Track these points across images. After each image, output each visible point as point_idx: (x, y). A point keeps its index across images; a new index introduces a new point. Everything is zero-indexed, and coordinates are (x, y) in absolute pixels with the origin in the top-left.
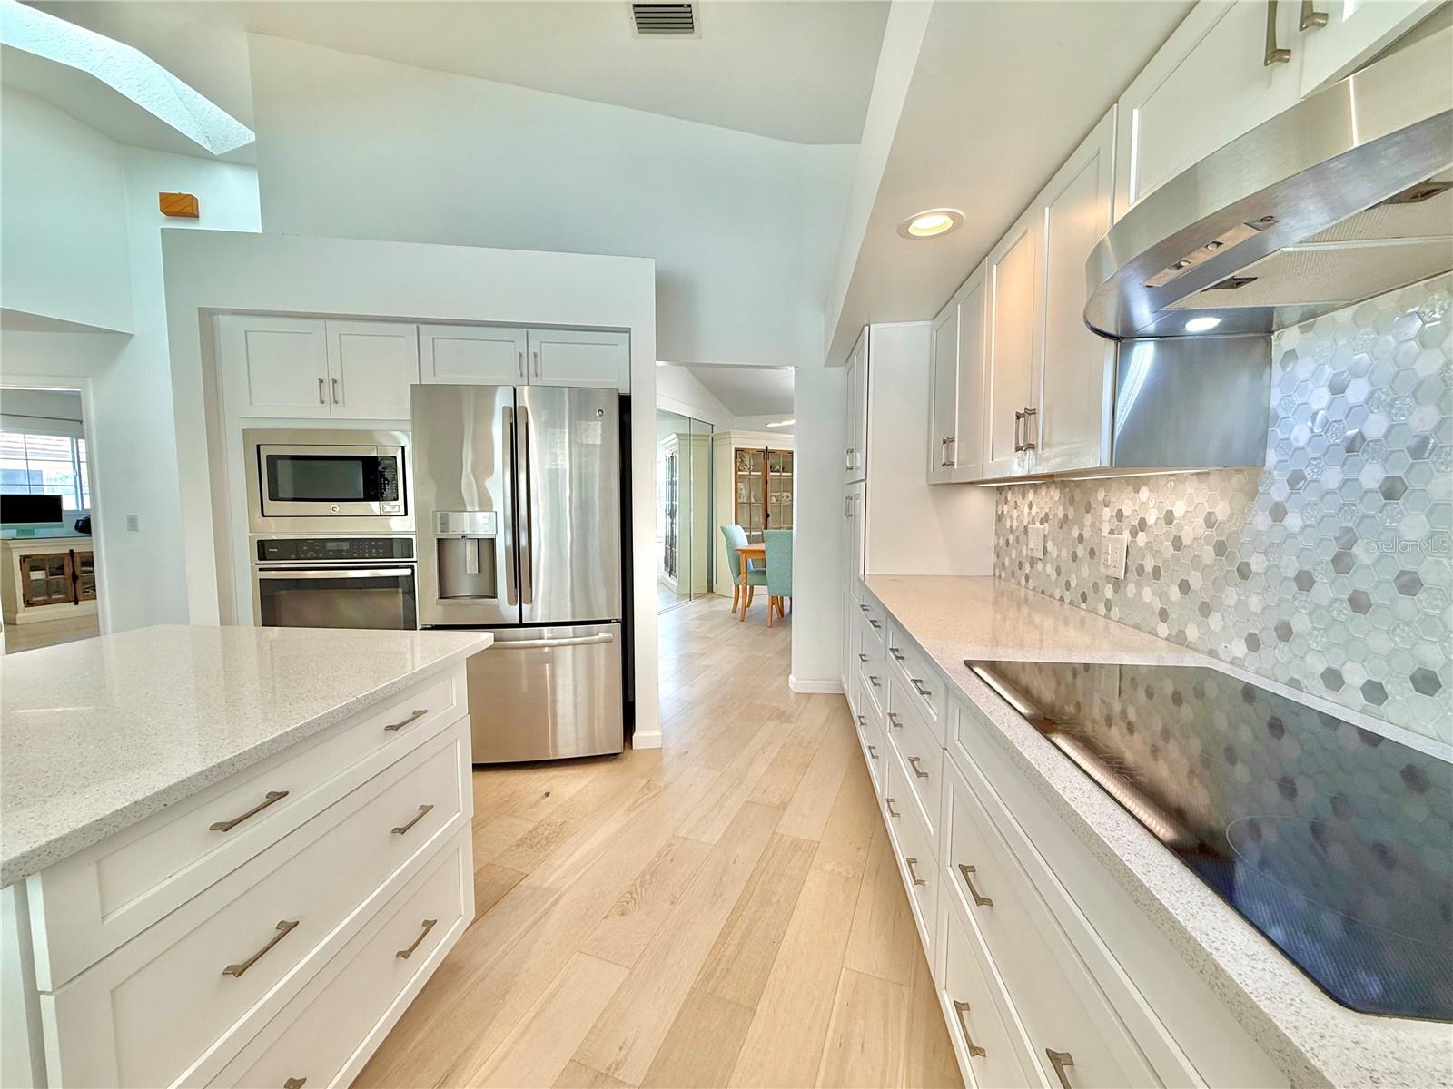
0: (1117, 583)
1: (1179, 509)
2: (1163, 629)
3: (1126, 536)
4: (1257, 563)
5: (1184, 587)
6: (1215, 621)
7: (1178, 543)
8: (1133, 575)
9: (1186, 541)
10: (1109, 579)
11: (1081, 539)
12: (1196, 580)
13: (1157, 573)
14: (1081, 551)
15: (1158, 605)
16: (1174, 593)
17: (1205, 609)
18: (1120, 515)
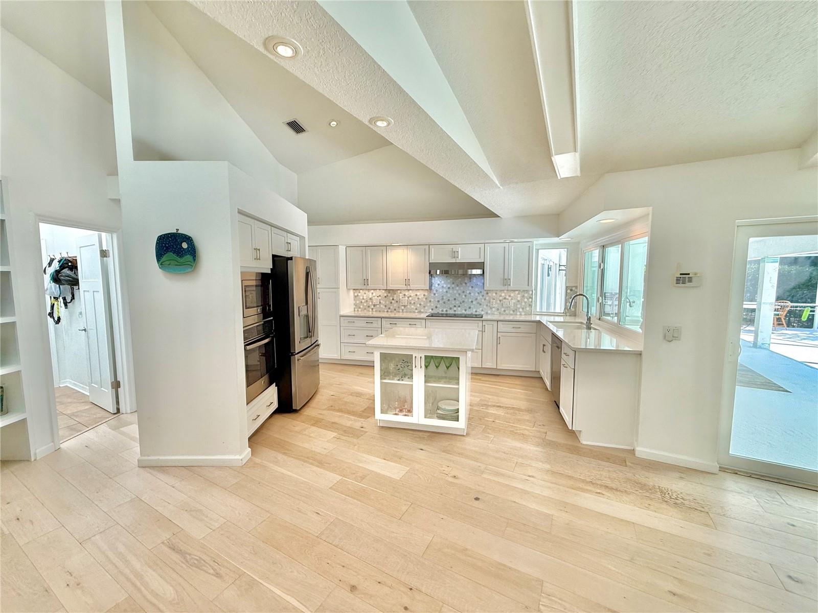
0: (405, 306)
1: (418, 294)
2: (416, 311)
3: (407, 298)
4: (432, 300)
5: (420, 304)
6: (426, 308)
7: (418, 298)
8: (409, 304)
9: (420, 298)
10: (402, 306)
11: (393, 299)
12: (422, 303)
13: (414, 303)
14: (393, 302)
15: (415, 308)
16: (418, 305)
17: (424, 307)
18: (405, 295)
